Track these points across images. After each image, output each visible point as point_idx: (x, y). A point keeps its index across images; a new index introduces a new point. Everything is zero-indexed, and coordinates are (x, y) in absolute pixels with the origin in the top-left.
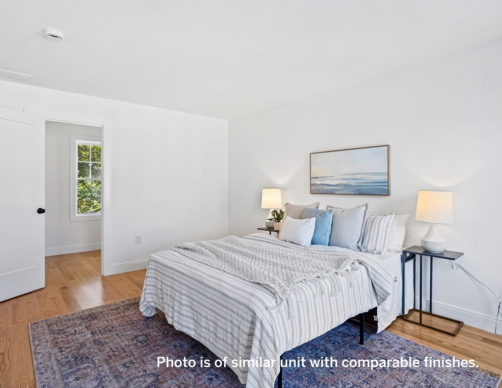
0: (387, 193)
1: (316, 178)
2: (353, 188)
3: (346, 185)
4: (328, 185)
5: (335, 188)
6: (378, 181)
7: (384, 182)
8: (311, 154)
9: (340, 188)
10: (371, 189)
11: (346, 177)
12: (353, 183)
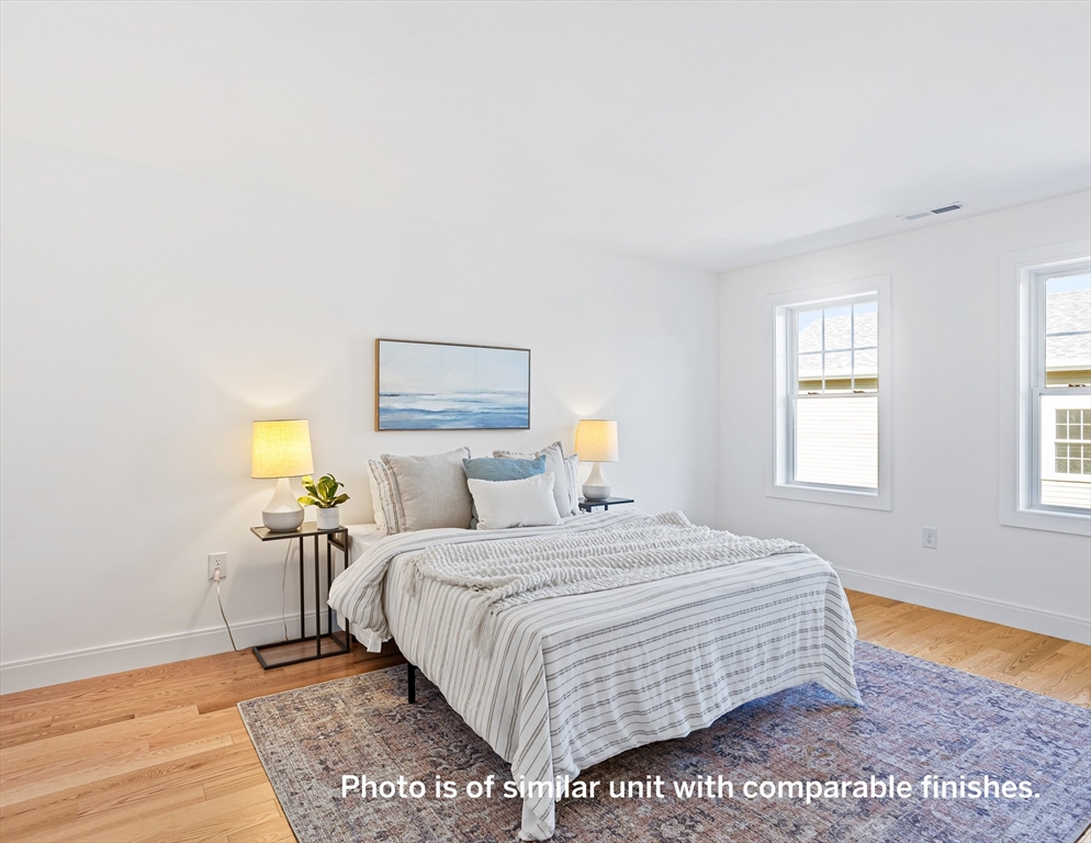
0: (525, 425)
1: (393, 395)
2: (474, 417)
3: (460, 412)
4: (422, 411)
5: (439, 417)
6: (516, 406)
7: (524, 408)
8: (378, 341)
9: (448, 418)
10: (505, 418)
11: (461, 396)
12: (475, 408)
